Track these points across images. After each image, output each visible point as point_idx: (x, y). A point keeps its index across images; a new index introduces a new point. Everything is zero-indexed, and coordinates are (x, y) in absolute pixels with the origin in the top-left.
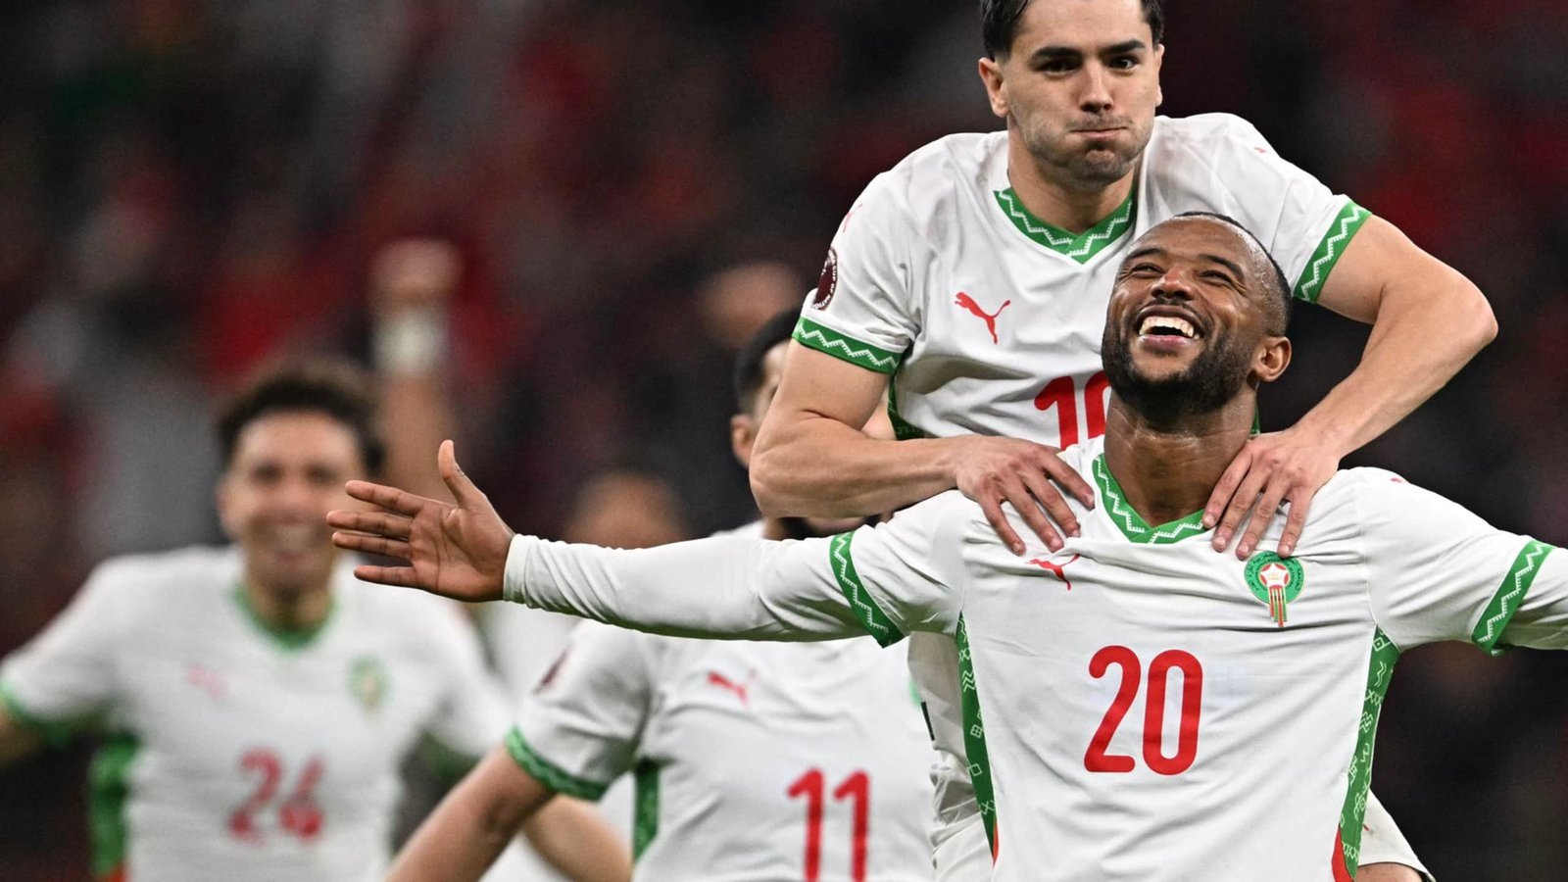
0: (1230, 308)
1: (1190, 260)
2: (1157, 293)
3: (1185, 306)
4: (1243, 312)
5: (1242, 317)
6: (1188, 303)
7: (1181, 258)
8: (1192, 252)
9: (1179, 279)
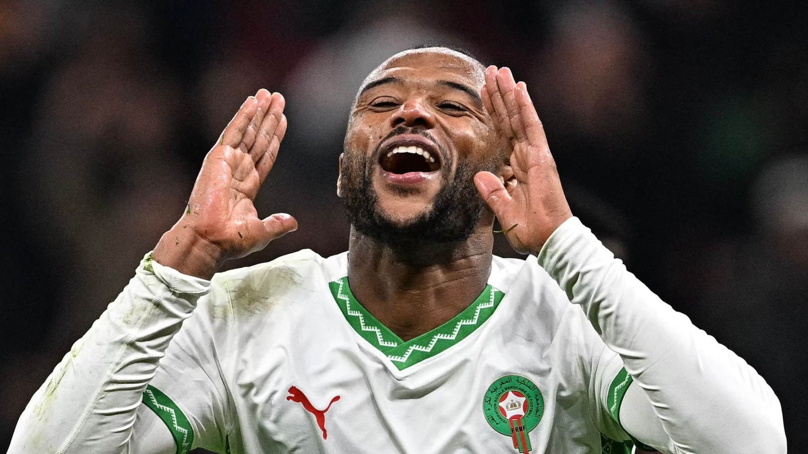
0: (470, 133)
1: (428, 88)
2: (398, 120)
3: (426, 135)
4: (482, 138)
5: (482, 144)
6: (429, 131)
7: (419, 87)
8: (431, 80)
9: (420, 107)
